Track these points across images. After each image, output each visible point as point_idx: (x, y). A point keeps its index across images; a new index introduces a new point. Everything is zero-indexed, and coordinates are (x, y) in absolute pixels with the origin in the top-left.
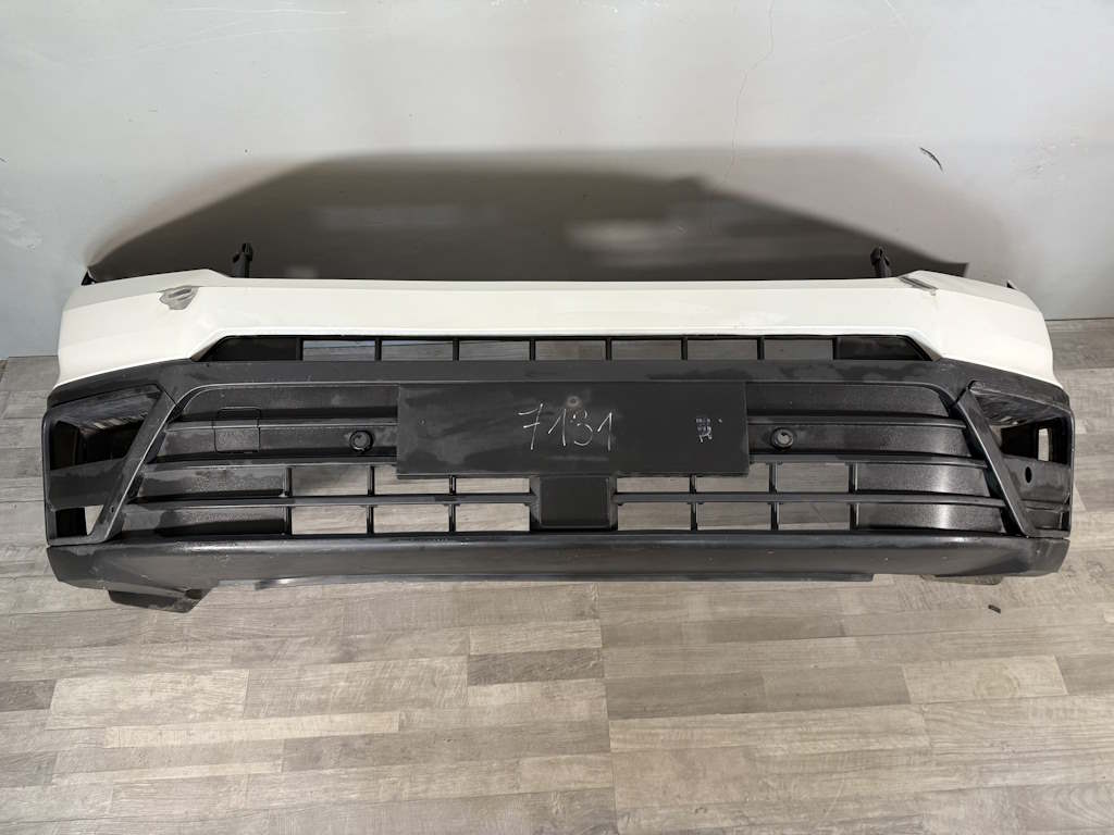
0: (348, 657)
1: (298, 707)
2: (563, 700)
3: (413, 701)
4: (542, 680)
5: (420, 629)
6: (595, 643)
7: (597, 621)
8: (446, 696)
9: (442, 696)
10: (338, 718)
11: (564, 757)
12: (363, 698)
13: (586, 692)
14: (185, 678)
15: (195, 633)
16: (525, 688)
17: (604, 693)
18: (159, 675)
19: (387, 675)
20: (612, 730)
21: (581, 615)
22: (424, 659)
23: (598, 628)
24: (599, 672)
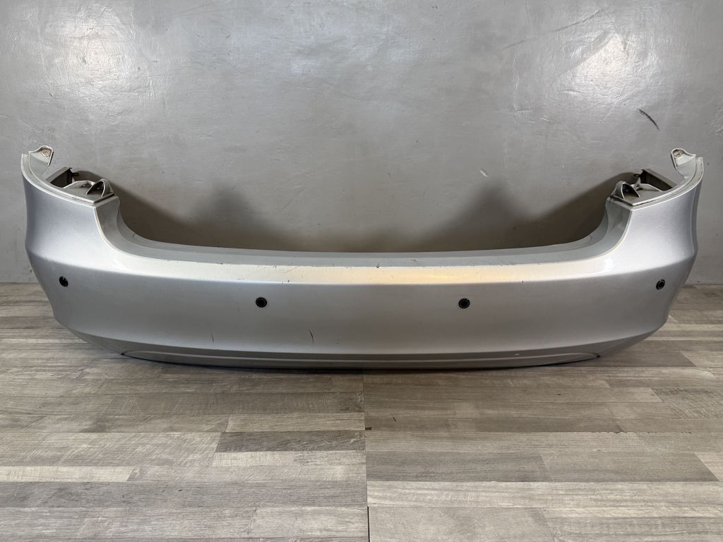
0: (100, 426)
1: (27, 460)
2: (316, 465)
3: (154, 460)
4: (296, 450)
5: (182, 414)
6: (359, 427)
7: (362, 413)
8: (190, 458)
9: (187, 457)
10: (64, 469)
11: (309, 509)
12: (100, 456)
13: (344, 460)
16: (276, 456)
17: (364, 461)
19: (132, 443)
20: (368, 488)
21: (347, 410)
22: (175, 433)
23: (363, 418)
24: (360, 447)
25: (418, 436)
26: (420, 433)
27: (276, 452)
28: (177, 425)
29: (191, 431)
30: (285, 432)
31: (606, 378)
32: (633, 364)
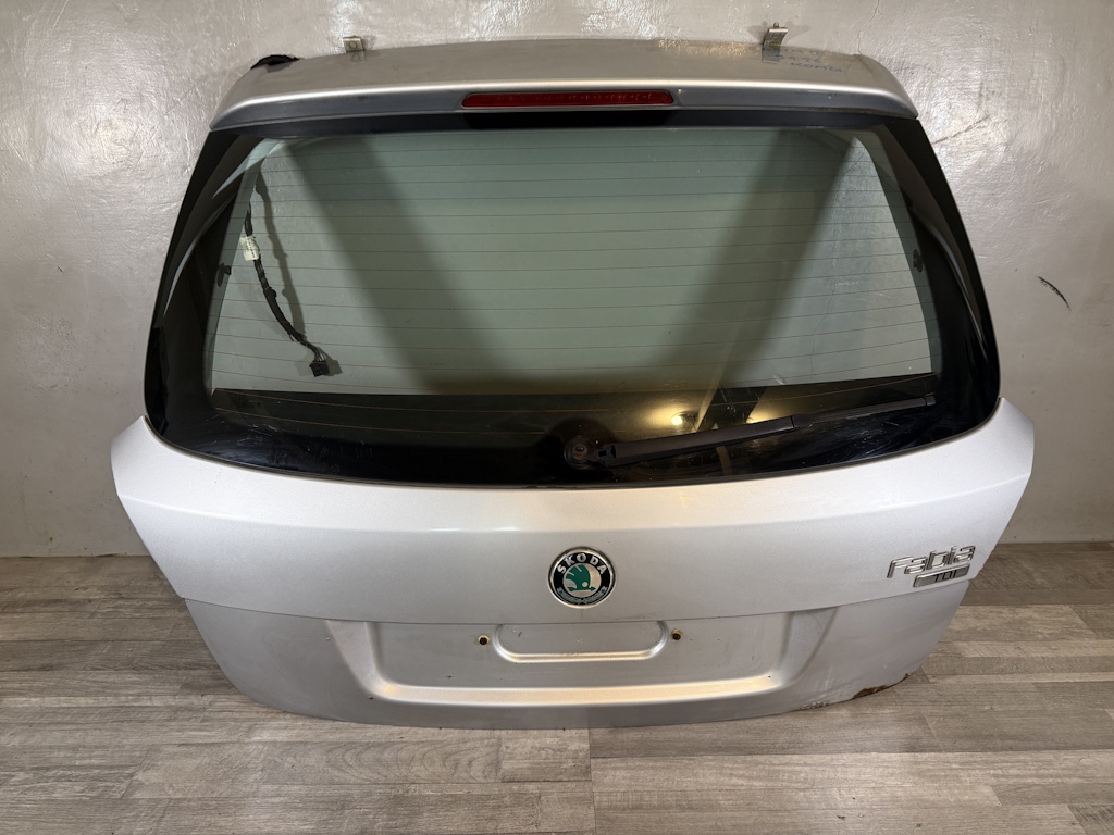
31: (994, 780)
32: (1032, 744)
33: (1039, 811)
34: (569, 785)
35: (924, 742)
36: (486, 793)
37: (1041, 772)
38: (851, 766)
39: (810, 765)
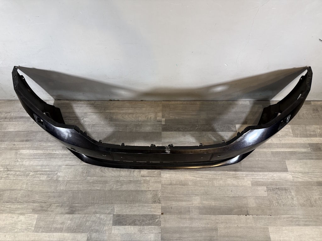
0: (72, 212)
1: (53, 230)
2: (145, 233)
3: (93, 230)
4: (138, 225)
5: (98, 203)
6: (159, 213)
7: (160, 204)
8: (104, 229)
9: (103, 228)
10: (66, 234)
12: (75, 228)
13: (153, 231)
14: (15, 216)
15: (21, 200)
16: (132, 228)
17: (160, 232)
18: (7, 214)
19: (84, 220)
21: (155, 202)
22: (98, 215)
23: (160, 207)
24: (159, 224)
25: (179, 218)
26: (179, 216)
27: (132, 226)
28: (98, 210)
29: (103, 213)
30: (134, 215)
31: (252, 180)
32: (265, 170)
33: (260, 188)
34: (156, 178)
35: (239, 169)
36: (137, 180)
37: (263, 178)
38: (220, 175)
39: (211, 174)
